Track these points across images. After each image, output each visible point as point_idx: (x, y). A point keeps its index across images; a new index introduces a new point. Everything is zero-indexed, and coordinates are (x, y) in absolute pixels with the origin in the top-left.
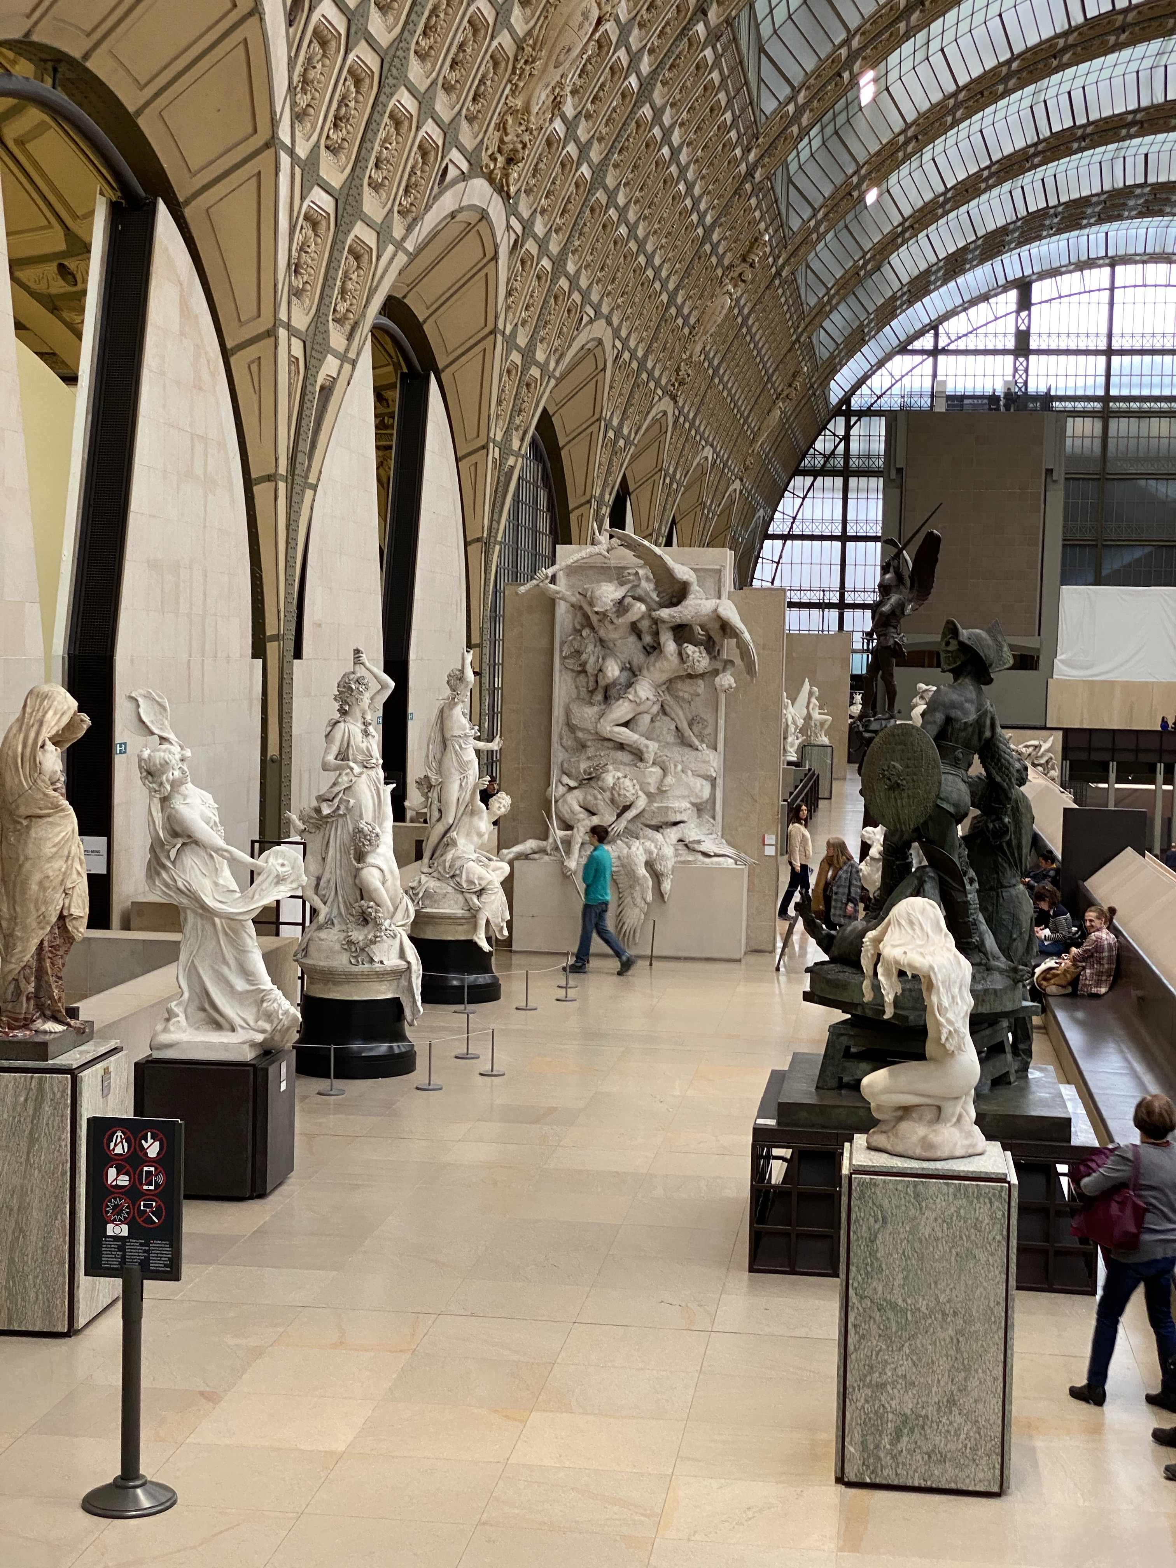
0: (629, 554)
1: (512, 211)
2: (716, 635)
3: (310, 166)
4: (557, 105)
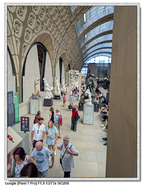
3: (55, 49)
4: (69, 47)
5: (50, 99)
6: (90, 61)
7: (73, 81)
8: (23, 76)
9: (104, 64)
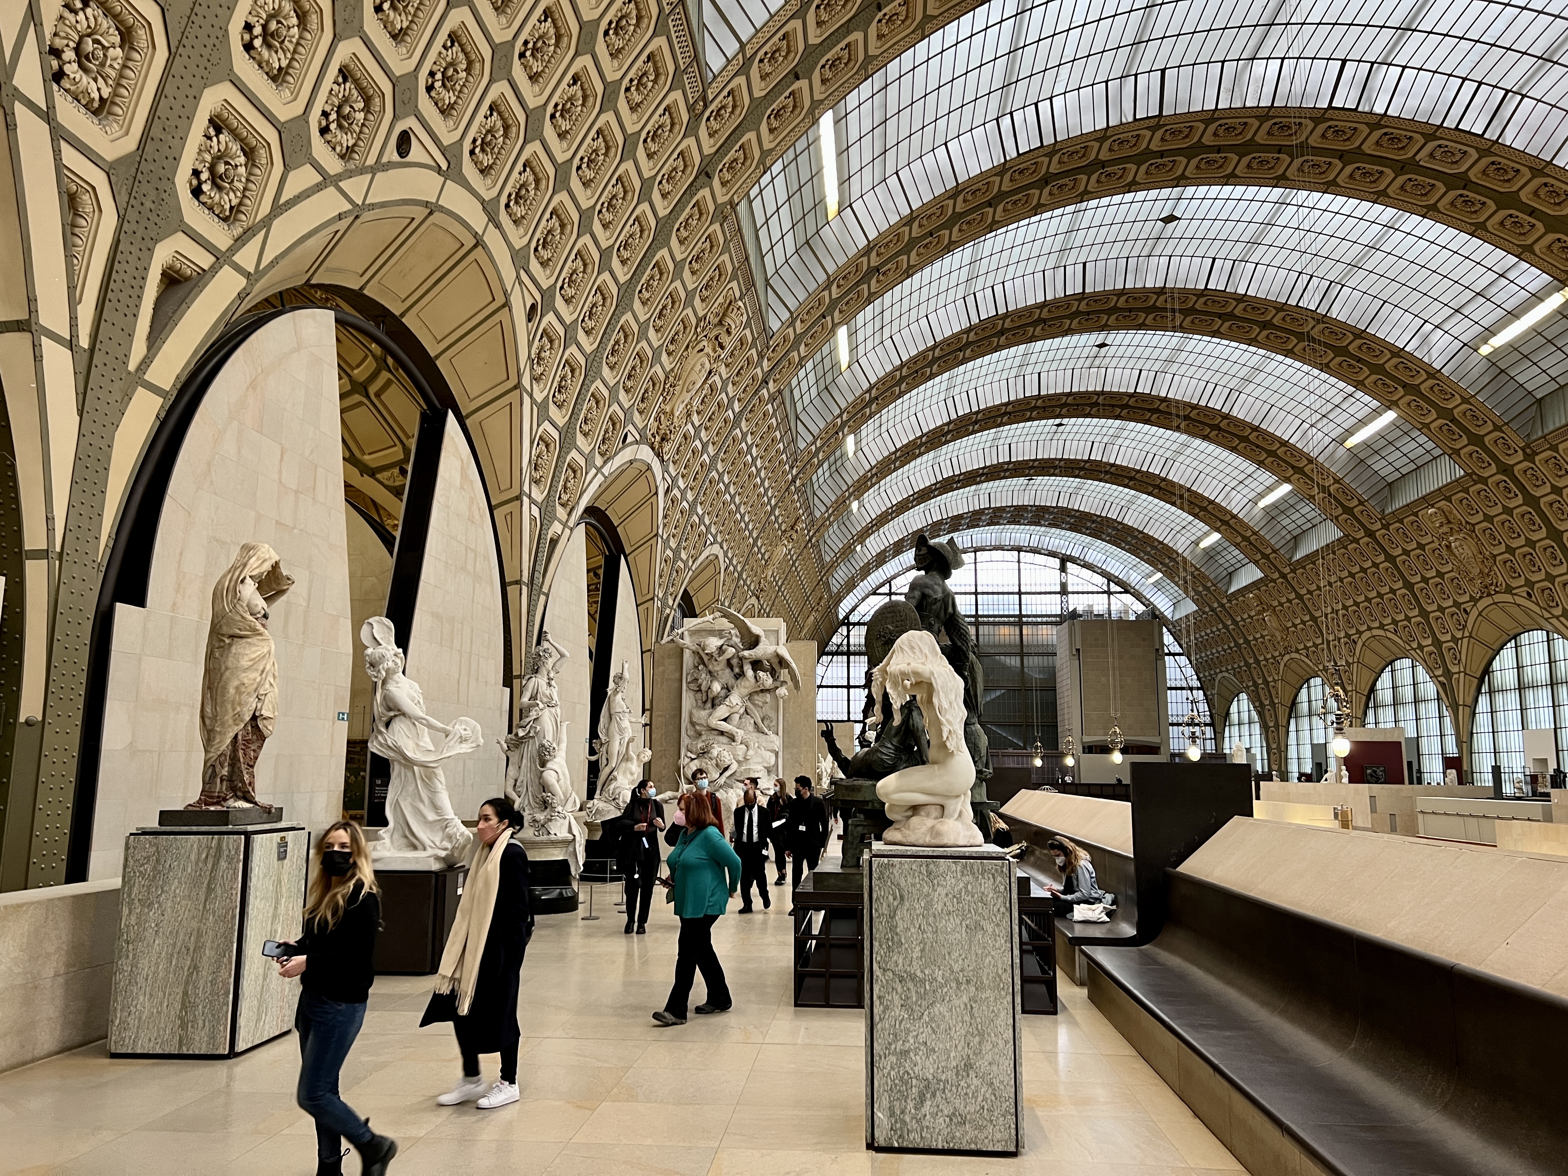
0: (725, 620)
1: (666, 470)
2: (776, 666)
3: (543, 408)
4: (689, 415)
5: (435, 866)
6: (890, 594)
7: (722, 733)
8: (121, 608)
9: (1019, 621)
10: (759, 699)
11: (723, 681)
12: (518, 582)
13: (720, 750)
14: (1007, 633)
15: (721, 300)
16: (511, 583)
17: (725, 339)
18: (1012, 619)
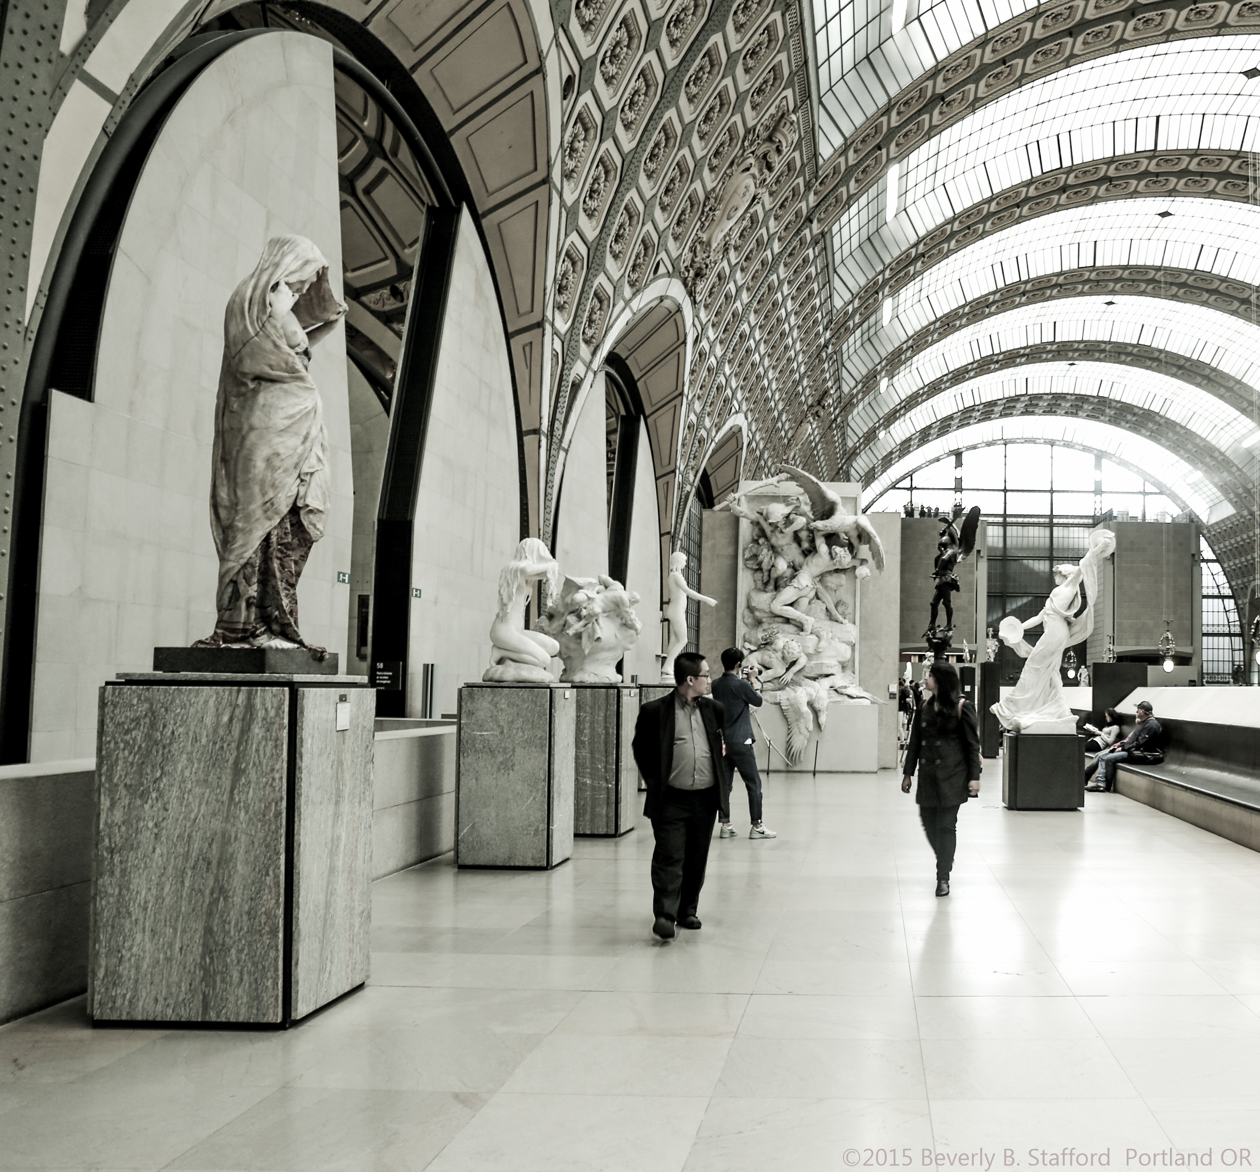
0: (794, 484)
1: (696, 315)
2: (855, 541)
3: (571, 213)
4: (726, 250)
6: (911, 489)
7: (787, 621)
9: (1050, 523)
10: (832, 580)
11: (790, 558)
12: (537, 432)
13: (785, 639)
14: (1038, 536)
15: (773, 110)
16: (530, 432)
17: (774, 158)
18: (1042, 520)
